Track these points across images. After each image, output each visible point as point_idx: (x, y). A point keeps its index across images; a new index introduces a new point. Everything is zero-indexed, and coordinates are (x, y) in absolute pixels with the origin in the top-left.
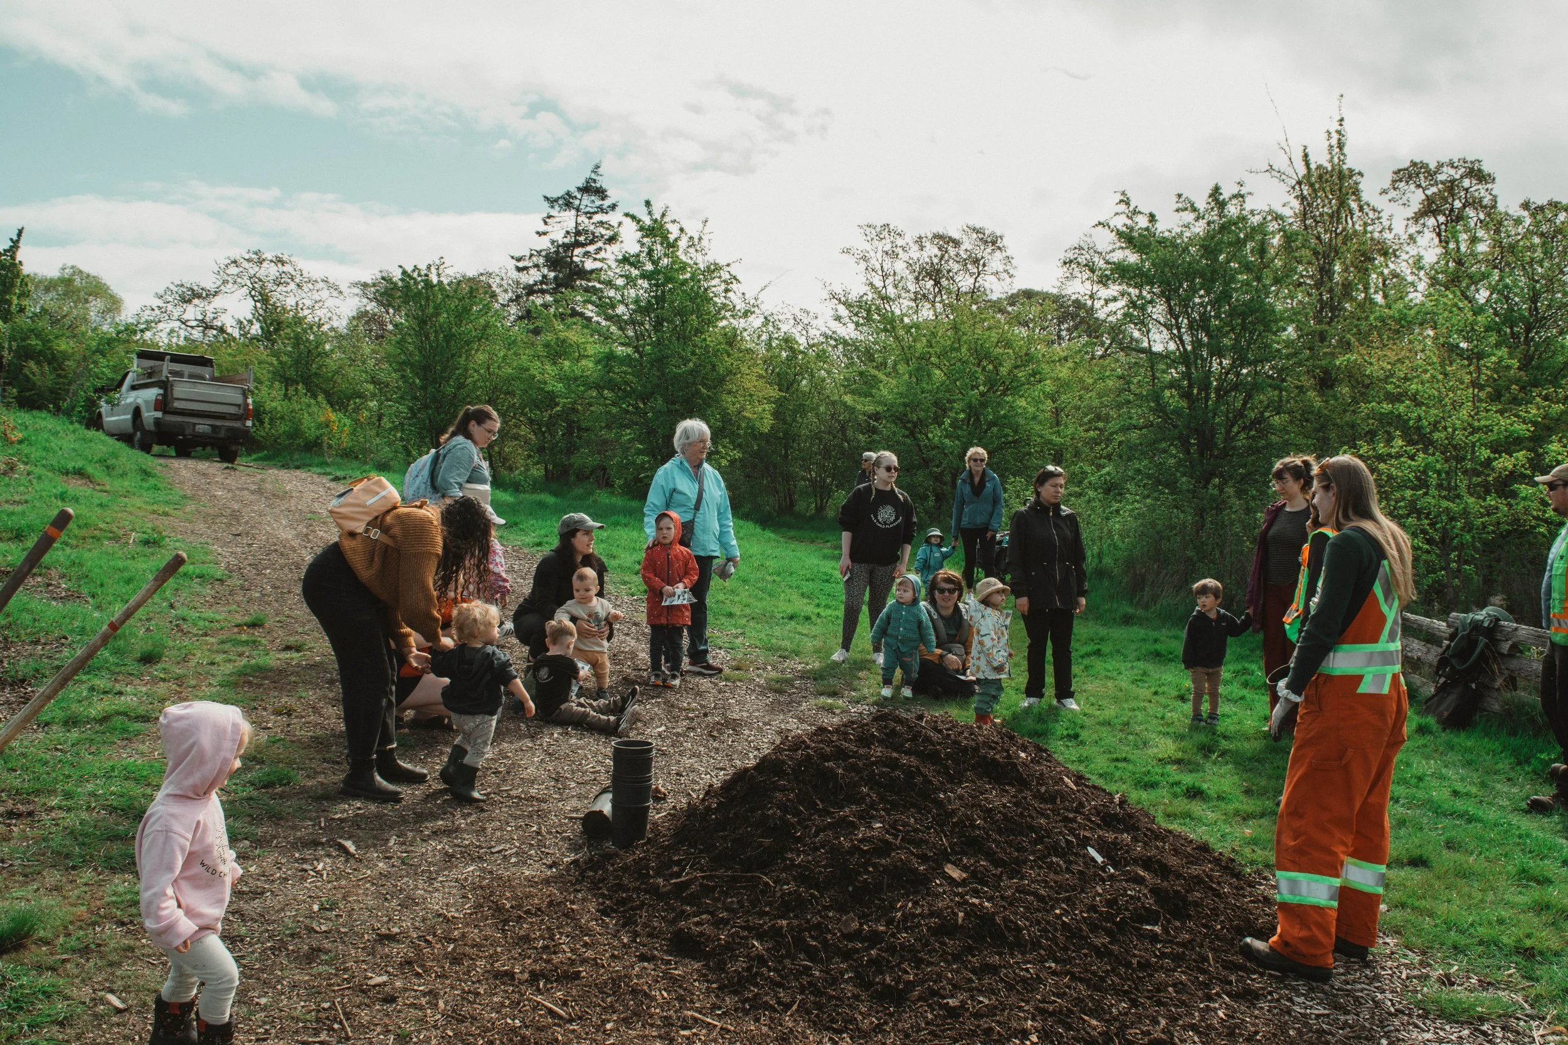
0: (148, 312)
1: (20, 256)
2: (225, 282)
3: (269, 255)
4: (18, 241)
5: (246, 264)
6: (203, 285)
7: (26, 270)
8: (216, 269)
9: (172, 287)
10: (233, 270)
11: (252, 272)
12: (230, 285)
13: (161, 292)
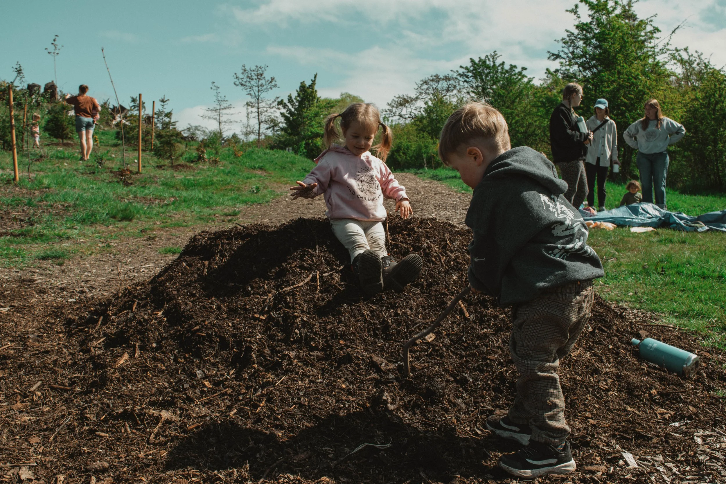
0: (384, 113)
1: (316, 88)
2: (421, 94)
3: (441, 76)
4: (315, 80)
5: (431, 83)
6: (410, 96)
7: (319, 94)
8: (416, 87)
9: (395, 99)
10: (425, 87)
11: (434, 86)
12: (423, 95)
13: (390, 102)
